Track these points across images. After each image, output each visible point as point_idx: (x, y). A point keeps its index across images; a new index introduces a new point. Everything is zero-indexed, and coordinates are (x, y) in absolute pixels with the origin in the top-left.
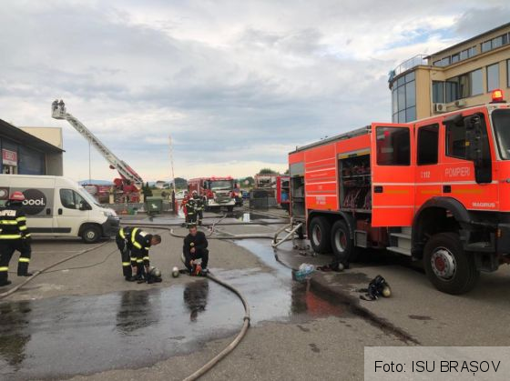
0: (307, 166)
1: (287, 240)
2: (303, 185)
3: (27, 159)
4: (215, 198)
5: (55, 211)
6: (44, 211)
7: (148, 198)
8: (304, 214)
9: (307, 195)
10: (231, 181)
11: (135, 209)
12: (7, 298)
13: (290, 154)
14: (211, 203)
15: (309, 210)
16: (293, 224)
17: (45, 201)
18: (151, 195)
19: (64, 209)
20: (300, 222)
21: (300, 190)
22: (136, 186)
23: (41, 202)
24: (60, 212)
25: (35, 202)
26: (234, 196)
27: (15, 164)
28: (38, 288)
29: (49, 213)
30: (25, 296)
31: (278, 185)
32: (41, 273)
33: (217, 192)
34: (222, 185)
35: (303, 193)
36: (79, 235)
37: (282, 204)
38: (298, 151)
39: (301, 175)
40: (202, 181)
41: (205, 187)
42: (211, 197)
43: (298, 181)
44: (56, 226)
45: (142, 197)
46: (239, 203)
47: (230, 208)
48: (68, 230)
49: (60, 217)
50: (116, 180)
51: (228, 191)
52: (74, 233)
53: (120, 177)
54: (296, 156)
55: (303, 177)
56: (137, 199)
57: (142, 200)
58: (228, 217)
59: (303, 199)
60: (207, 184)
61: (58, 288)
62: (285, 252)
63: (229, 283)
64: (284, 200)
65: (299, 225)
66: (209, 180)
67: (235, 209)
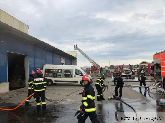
0: (162, 59)
1: (154, 88)
2: (160, 67)
3: (67, 61)
4: (124, 72)
5: (74, 76)
6: (71, 76)
7: (102, 72)
8: (161, 79)
9: (162, 71)
10: (130, 66)
11: (98, 75)
12: (58, 103)
13: (154, 55)
14: (123, 74)
15: (163, 77)
16: (156, 82)
17: (71, 73)
18: (103, 71)
19: (76, 75)
20: (159, 82)
21: (159, 69)
22: (98, 68)
23: (70, 73)
24: (75, 76)
25: (68, 73)
26: (131, 71)
27: (64, 62)
28: (67, 100)
29: (72, 76)
30: (63, 103)
31: (149, 67)
32: (68, 95)
33: (125, 70)
34: (127, 68)
35: (160, 70)
36: (80, 83)
37: (151, 74)
38: (157, 54)
39: (159, 63)
40: (119, 66)
41: (121, 68)
42: (123, 72)
43: (158, 66)
44: (74, 81)
45: (100, 72)
46: (133, 74)
47: (130, 76)
48: (77, 82)
49: (75, 78)
50: (92, 66)
51: (129, 70)
52: (79, 83)
53: (93, 66)
54: (156, 56)
55: (160, 64)
56: (98, 72)
57: (100, 73)
58: (129, 79)
59: (161, 73)
60: (121, 67)
61: (73, 101)
62: (153, 93)
63: (129, 104)
64: (152, 73)
65: (159, 83)
66: (122, 66)
67: (132, 76)
